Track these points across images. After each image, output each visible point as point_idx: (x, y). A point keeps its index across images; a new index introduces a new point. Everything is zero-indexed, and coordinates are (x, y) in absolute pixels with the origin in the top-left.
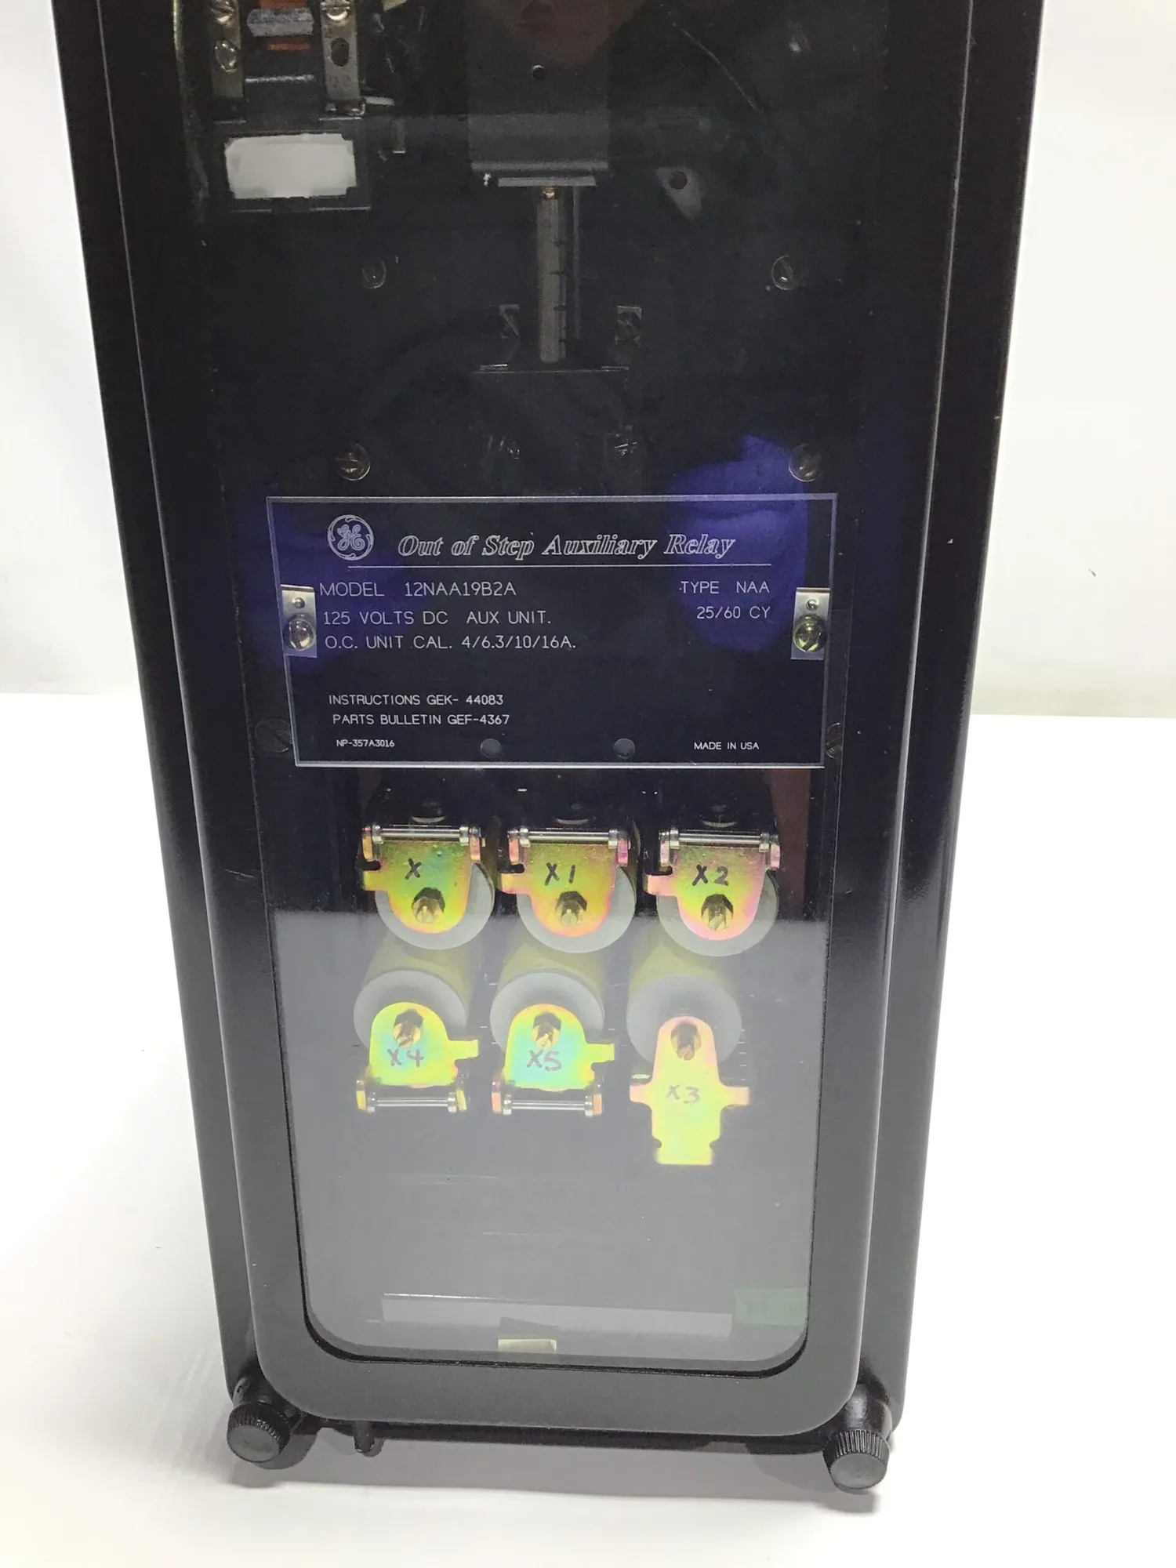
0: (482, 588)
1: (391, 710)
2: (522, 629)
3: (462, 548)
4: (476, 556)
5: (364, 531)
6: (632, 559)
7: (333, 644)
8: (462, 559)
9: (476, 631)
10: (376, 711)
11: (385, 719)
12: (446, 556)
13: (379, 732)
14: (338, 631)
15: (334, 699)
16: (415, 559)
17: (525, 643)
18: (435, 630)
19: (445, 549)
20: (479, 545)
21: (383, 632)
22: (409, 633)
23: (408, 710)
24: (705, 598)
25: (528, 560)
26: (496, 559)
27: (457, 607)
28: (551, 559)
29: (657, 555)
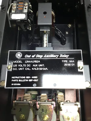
0: (36, 61)
1: (21, 79)
2: (41, 67)
3: (33, 56)
4: (35, 57)
5: (21, 54)
6: (56, 58)
7: (14, 69)
8: (33, 58)
9: (34, 67)
10: (18, 79)
11: (20, 80)
12: (31, 57)
13: (18, 82)
14: (15, 67)
15: (12, 77)
16: (27, 58)
17: (41, 69)
18: (28, 67)
19: (31, 56)
20: (36, 56)
21: (21, 67)
22: (25, 67)
23: (23, 79)
24: (65, 63)
25: (42, 58)
26: (38, 58)
27: (32, 64)
28: (45, 58)
29: (59, 57)
